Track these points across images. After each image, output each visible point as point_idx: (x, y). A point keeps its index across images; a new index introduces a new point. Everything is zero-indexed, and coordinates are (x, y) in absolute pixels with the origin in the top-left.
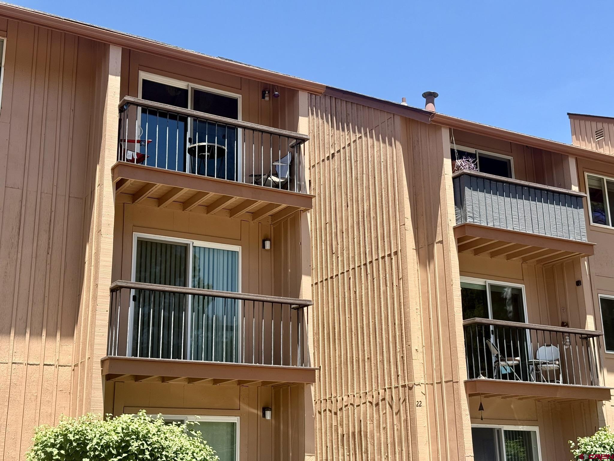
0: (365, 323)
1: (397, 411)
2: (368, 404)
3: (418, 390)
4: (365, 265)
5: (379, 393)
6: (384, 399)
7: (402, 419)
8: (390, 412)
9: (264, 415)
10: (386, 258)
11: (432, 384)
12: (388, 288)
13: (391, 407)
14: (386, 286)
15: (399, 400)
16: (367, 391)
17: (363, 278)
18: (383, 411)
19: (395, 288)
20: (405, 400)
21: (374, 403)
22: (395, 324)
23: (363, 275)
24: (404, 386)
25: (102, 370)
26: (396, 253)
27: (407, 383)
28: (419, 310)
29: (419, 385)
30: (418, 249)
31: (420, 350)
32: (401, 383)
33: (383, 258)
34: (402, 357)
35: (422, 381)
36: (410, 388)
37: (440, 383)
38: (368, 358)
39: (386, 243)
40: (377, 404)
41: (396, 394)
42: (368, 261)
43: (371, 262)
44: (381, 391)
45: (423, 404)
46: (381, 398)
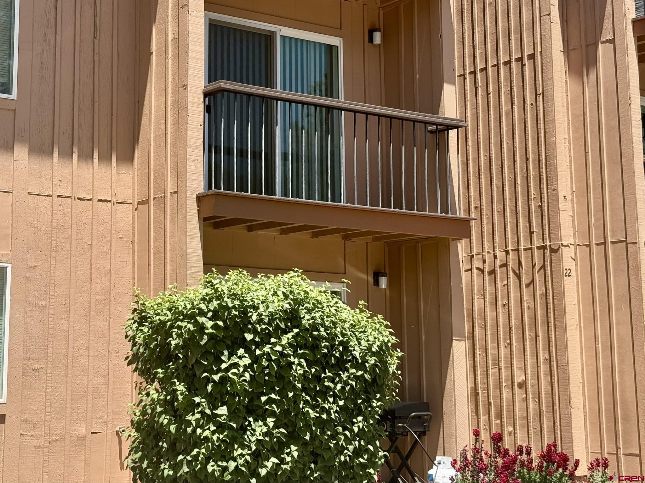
0: (471, 157)
1: (528, 281)
2: (475, 271)
3: (567, 254)
4: (474, 73)
5: (495, 257)
6: (505, 265)
7: (538, 293)
8: (514, 282)
9: (376, 283)
10: (514, 64)
11: (589, 246)
12: (515, 107)
13: (519, 277)
14: (512, 105)
15: (533, 266)
16: (474, 253)
17: (468, 92)
18: (502, 281)
19: (528, 107)
20: (544, 267)
21: (487, 270)
22: (527, 159)
23: (468, 88)
24: (544, 248)
25: (198, 210)
26: (532, 57)
27: (548, 243)
28: (567, 140)
29: (567, 246)
30: (567, 50)
31: (569, 197)
32: (537, 242)
33: (508, 63)
34: (541, 207)
35: (572, 241)
36: (554, 251)
37: (604, 243)
38: (476, 208)
39: (513, 42)
40: (493, 272)
41: (526, 258)
42: (479, 67)
43: (485, 69)
44: (500, 255)
45: (573, 273)
46: (498, 263)
